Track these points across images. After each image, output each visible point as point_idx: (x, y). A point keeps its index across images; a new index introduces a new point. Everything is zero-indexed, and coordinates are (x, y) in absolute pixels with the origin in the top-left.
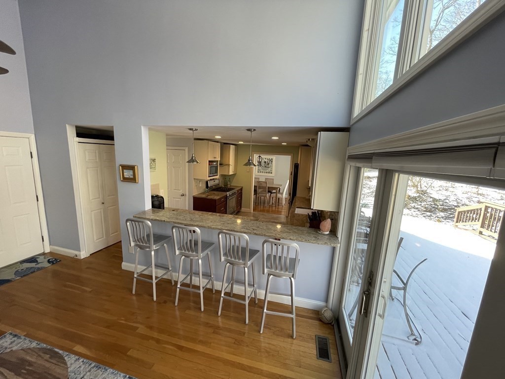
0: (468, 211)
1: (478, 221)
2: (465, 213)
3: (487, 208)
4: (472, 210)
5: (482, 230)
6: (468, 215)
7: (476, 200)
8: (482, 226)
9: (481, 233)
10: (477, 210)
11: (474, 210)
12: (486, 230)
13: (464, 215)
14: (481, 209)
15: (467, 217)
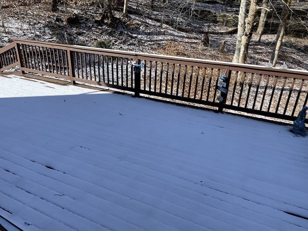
0: (5, 53)
1: (17, 61)
2: (3, 56)
3: (18, 45)
4: (8, 51)
5: (23, 69)
6: (7, 57)
7: (6, 39)
8: (22, 66)
9: (23, 72)
10: (12, 49)
11: (10, 50)
12: (26, 68)
13: (4, 58)
14: (14, 47)
15: (7, 60)
